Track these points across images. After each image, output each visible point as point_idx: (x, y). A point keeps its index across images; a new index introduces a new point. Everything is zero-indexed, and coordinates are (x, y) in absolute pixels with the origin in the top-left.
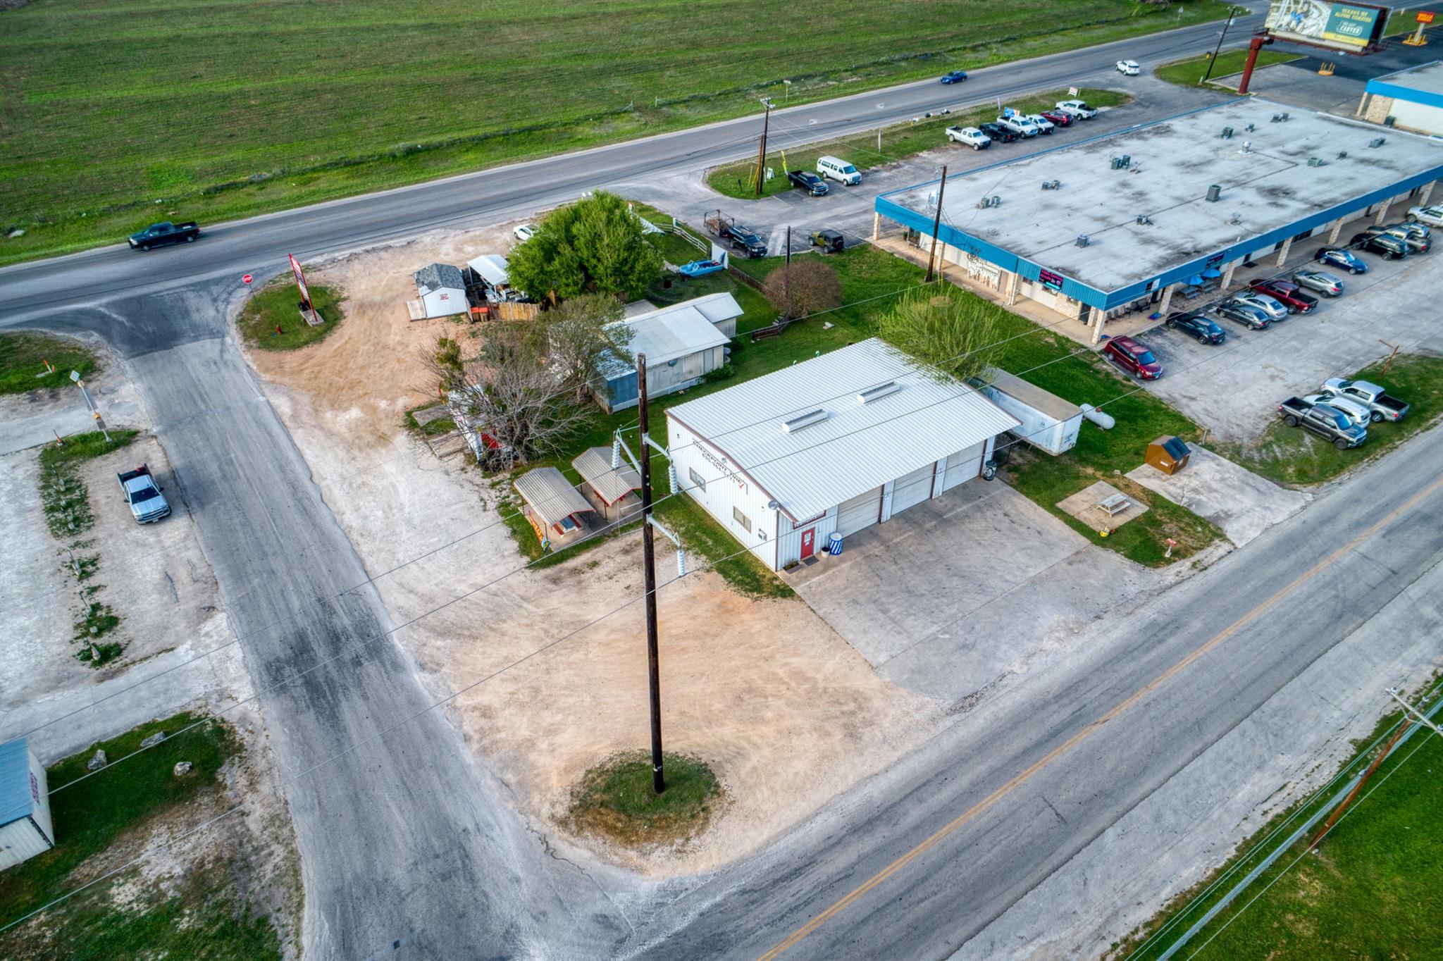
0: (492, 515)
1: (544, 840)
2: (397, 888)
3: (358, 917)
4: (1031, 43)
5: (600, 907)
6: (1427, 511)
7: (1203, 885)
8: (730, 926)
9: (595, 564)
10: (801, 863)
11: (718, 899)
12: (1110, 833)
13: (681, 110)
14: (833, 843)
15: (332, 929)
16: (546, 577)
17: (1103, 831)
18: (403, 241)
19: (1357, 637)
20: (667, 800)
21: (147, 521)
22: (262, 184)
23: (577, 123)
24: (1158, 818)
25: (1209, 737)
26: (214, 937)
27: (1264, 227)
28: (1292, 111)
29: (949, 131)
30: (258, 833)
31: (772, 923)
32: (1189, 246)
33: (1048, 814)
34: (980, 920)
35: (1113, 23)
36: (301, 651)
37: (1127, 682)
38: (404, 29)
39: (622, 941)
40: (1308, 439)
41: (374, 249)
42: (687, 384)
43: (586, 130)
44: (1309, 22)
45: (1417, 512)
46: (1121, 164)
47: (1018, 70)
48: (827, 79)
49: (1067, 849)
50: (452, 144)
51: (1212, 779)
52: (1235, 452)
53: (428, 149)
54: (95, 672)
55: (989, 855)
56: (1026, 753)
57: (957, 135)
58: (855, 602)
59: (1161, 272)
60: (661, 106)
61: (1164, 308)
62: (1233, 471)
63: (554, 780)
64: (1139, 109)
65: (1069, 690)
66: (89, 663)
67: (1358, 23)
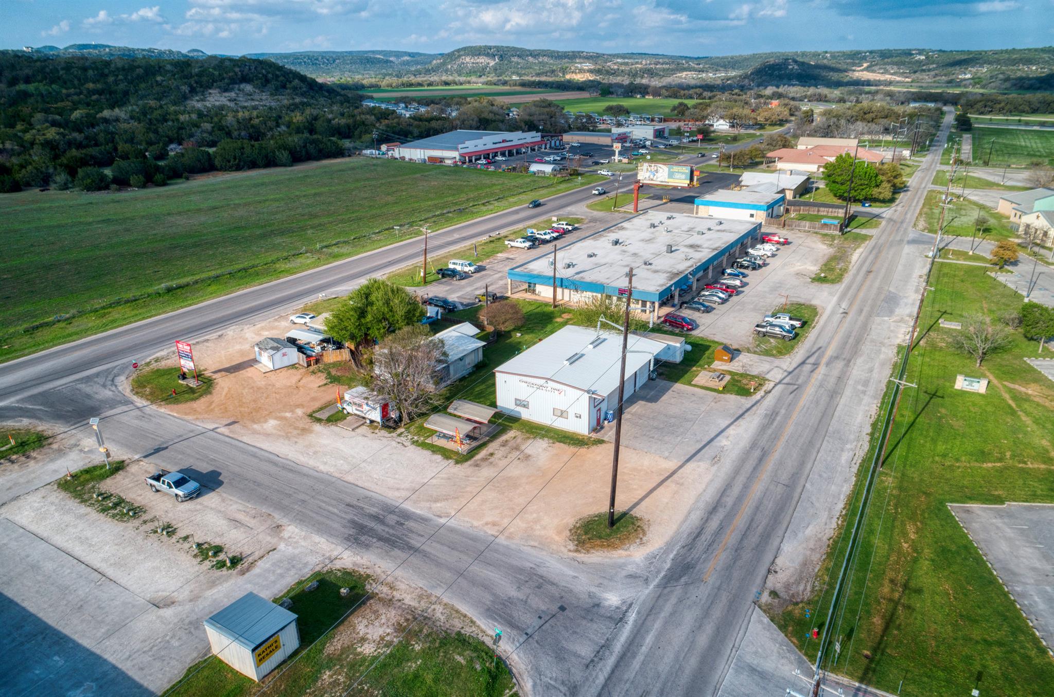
0: (412, 448)
1: (574, 559)
2: (518, 599)
3: (511, 616)
4: (511, 200)
5: (624, 573)
6: (835, 355)
7: (853, 491)
8: (689, 559)
9: (492, 454)
10: (698, 530)
11: (675, 552)
12: (808, 485)
13: (335, 250)
14: (706, 520)
15: (499, 623)
16: (470, 465)
17: (804, 486)
18: (215, 335)
19: (843, 401)
20: (618, 529)
21: (190, 497)
22: (69, 321)
23: (273, 262)
24: (820, 476)
25: (818, 446)
26: (440, 647)
27: (700, 260)
28: (674, 215)
29: (506, 243)
30: (417, 605)
31: (705, 552)
32: (675, 271)
33: (780, 486)
34: (784, 526)
35: (547, 187)
36: (361, 529)
37: (773, 436)
38: (90, 224)
39: (647, 579)
40: (772, 340)
41: (198, 343)
42: (468, 372)
43: (281, 266)
44: (658, 175)
45: (832, 357)
46: (616, 243)
47: (516, 212)
48: (412, 226)
49: (796, 495)
50: (196, 282)
51: (829, 459)
52: (749, 351)
53: (180, 287)
54: (234, 572)
55: (769, 506)
56: (755, 469)
57: (513, 244)
58: (636, 437)
59: (672, 282)
60: (322, 248)
61: (676, 301)
62: (755, 357)
63: (557, 538)
64: (592, 224)
65: (753, 445)
66: (225, 569)
67: (683, 173)
